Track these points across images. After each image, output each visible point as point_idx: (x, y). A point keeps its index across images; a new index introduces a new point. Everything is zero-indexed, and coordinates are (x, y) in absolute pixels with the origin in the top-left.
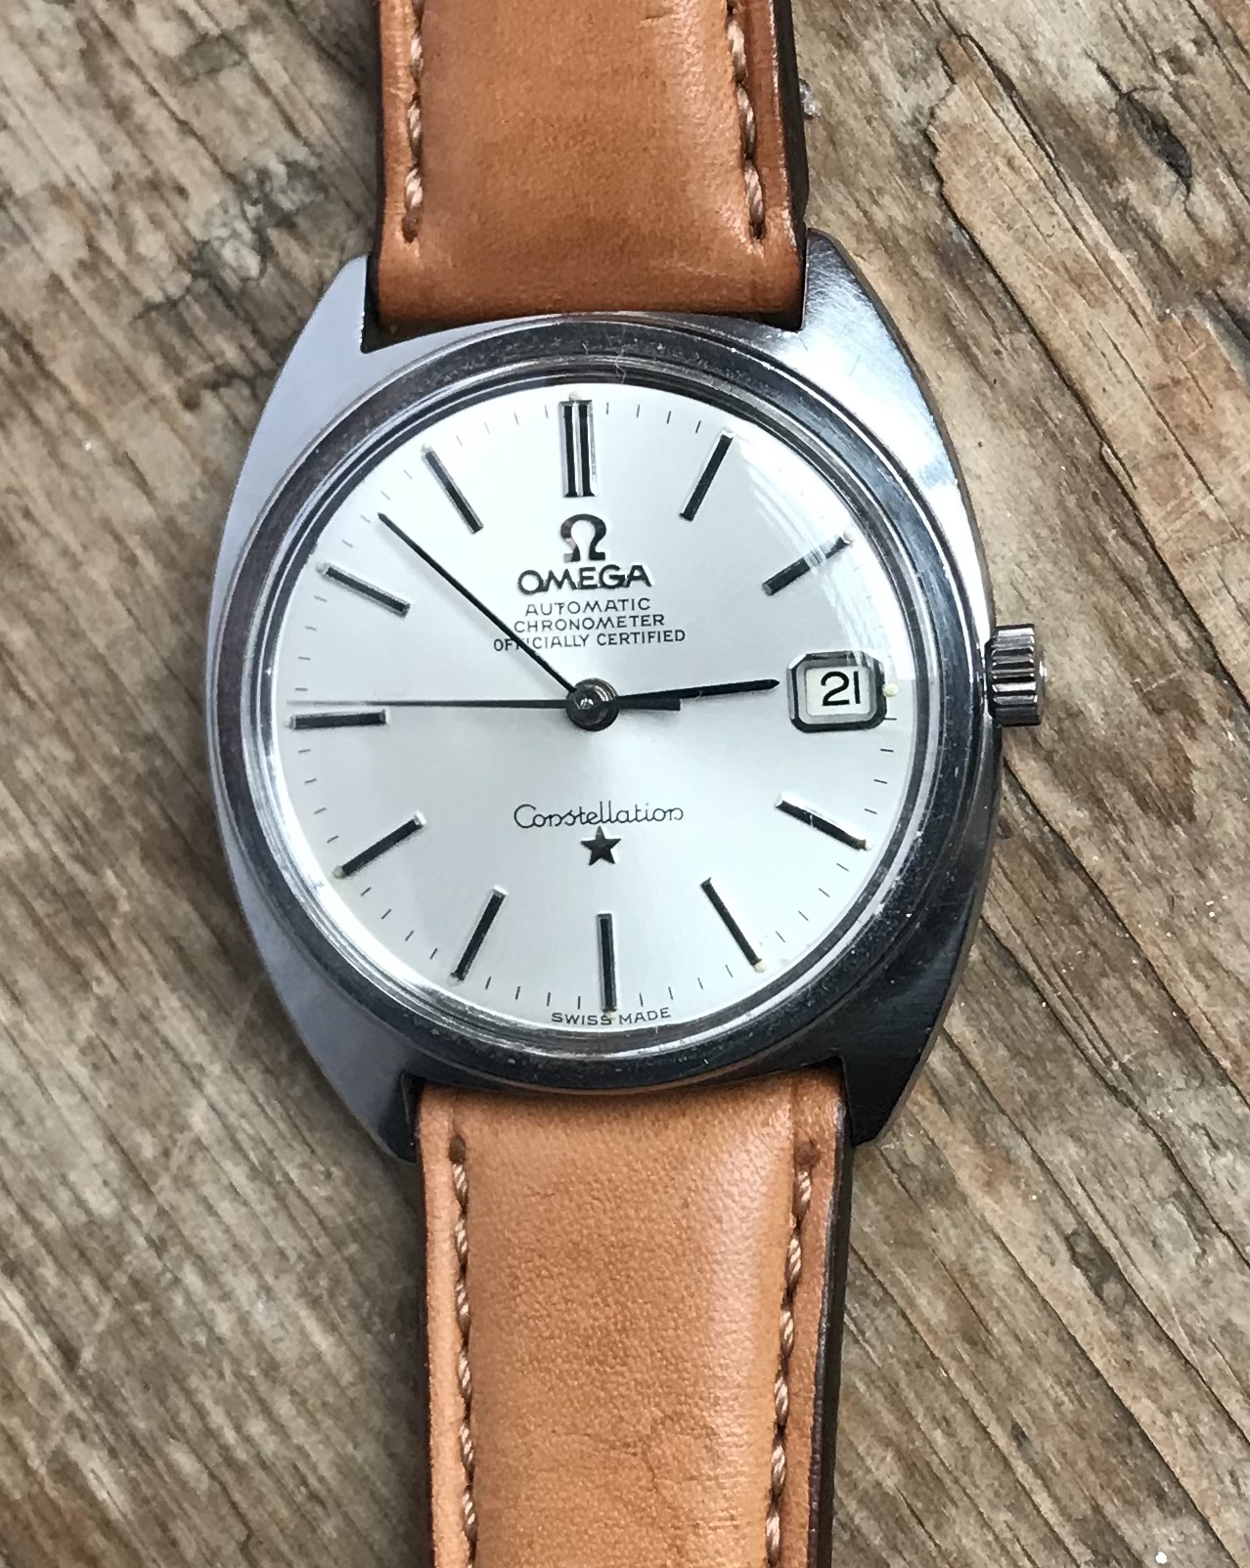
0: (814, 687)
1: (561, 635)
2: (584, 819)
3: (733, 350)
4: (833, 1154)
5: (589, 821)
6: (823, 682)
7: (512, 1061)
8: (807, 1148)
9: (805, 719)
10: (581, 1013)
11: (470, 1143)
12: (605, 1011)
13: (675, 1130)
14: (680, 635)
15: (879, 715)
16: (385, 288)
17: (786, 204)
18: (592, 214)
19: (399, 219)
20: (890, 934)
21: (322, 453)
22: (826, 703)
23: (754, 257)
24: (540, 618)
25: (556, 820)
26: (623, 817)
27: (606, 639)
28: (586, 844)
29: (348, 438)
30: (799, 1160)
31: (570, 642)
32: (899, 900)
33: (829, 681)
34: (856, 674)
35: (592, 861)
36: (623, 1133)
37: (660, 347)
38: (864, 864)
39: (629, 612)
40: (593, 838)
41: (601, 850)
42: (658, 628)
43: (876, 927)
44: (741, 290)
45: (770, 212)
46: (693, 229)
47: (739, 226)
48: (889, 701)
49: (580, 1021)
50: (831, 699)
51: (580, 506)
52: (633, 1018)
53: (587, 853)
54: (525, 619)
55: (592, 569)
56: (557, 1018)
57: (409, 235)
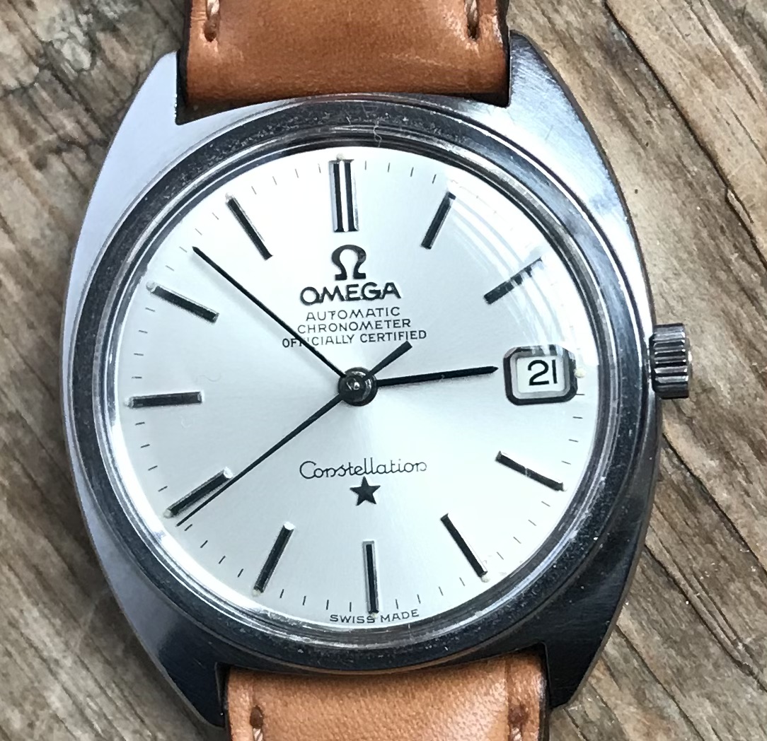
0: (522, 372)
1: (333, 335)
2: (353, 472)
3: (460, 121)
4: (537, 715)
5: (356, 473)
6: (530, 368)
7: (300, 651)
8: (518, 711)
9: (516, 395)
10: (352, 614)
11: (266, 712)
12: (370, 613)
13: (420, 700)
14: (422, 334)
15: (572, 391)
16: (191, 77)
17: (495, 11)
18: (349, 20)
19: (202, 23)
20: (582, 552)
21: (149, 201)
22: (532, 383)
23: (471, 52)
24: (318, 322)
25: (331, 472)
26: (382, 469)
27: (368, 339)
28: (354, 490)
29: (170, 189)
30: (513, 719)
31: (340, 340)
32: (590, 527)
33: (533, 367)
34: (554, 362)
35: (359, 502)
36: (381, 702)
37: (405, 119)
38: (562, 501)
39: (383, 317)
40: (359, 485)
41: (365, 494)
42: (406, 329)
43: (572, 548)
44: (462, 77)
45: (482, 18)
46: (426, 31)
47: (459, 28)
48: (579, 381)
49: (351, 619)
50: (536, 380)
51: (347, 238)
52: (391, 617)
53: (355, 497)
54: (306, 323)
55: (357, 286)
56: (334, 618)
57: (210, 36)
